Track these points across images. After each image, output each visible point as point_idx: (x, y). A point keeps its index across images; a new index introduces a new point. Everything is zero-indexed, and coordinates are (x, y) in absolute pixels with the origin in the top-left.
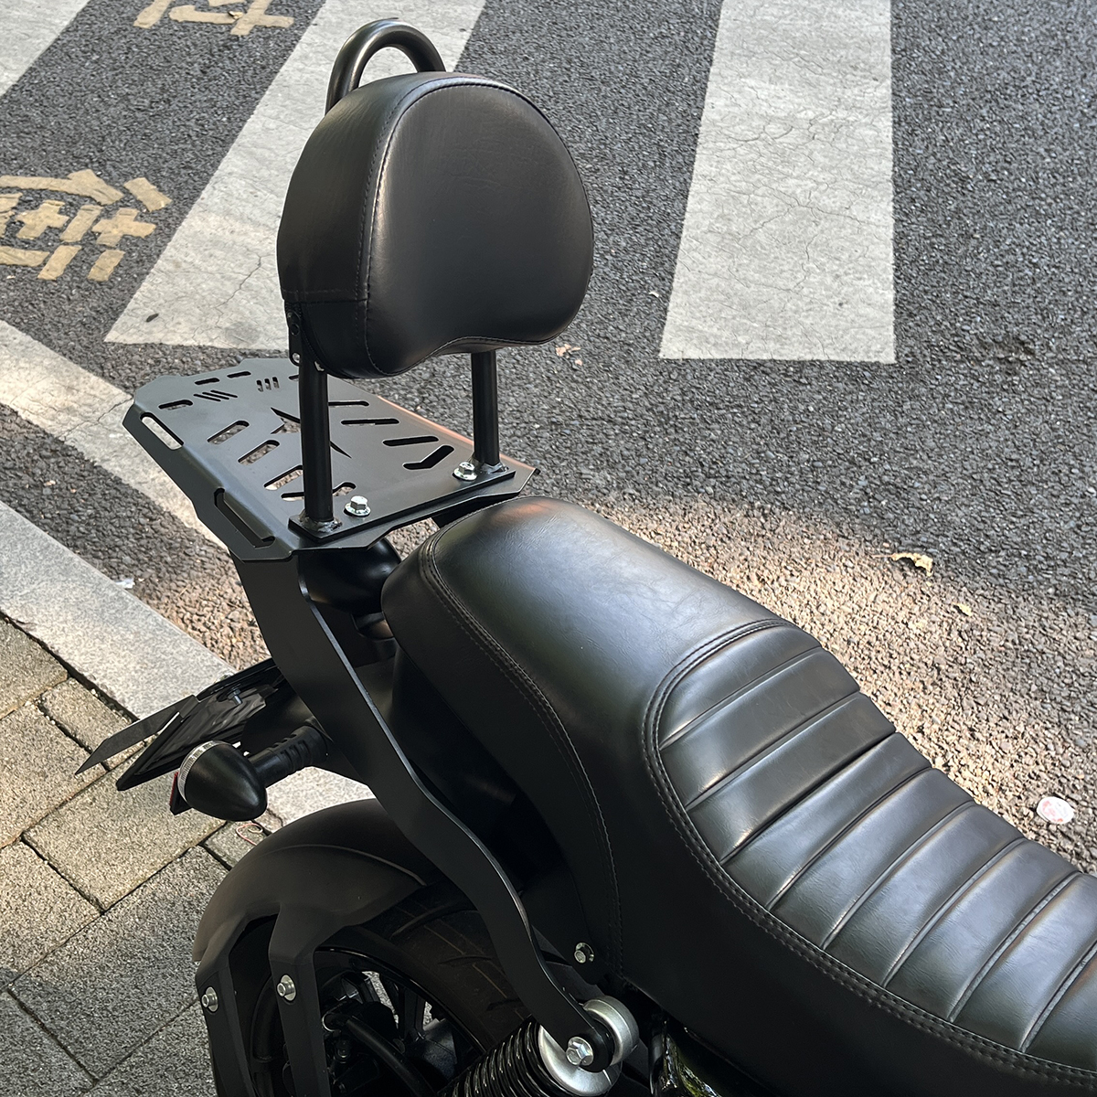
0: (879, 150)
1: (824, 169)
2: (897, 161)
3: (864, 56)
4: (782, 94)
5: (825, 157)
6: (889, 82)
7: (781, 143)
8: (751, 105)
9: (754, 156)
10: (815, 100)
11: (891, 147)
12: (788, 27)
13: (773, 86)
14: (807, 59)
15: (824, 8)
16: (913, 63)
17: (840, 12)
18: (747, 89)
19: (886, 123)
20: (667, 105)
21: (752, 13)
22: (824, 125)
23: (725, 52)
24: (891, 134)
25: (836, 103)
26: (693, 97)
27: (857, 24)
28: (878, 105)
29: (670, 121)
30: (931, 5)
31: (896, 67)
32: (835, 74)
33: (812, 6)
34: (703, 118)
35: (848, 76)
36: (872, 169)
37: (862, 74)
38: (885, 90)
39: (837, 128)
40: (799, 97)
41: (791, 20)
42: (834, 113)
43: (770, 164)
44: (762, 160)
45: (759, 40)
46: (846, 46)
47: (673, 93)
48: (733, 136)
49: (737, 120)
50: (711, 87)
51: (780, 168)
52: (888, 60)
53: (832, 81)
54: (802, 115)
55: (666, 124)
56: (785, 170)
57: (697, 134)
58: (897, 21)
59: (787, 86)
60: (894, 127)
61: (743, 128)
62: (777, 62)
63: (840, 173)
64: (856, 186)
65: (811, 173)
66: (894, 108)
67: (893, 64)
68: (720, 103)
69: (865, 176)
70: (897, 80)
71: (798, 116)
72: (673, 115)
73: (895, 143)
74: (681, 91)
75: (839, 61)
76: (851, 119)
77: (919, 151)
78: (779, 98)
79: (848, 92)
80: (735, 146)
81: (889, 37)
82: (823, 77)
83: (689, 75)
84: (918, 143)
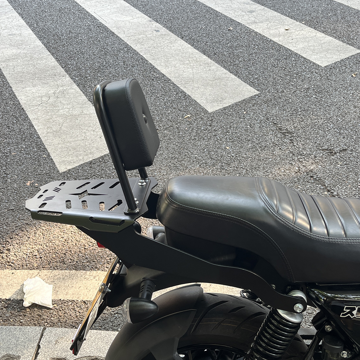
0: (79, 94)
1: (67, 104)
2: (86, 95)
3: (55, 71)
4: (40, 89)
5: (65, 101)
6: (67, 76)
7: (50, 102)
8: (33, 95)
9: (44, 108)
10: (50, 87)
11: (81, 92)
12: (27, 71)
13: (35, 88)
14: (39, 77)
15: (33, 62)
16: (70, 69)
17: (39, 62)
18: (28, 91)
19: (75, 86)
20: (7, 103)
21: (13, 70)
22: (58, 93)
23: (13, 83)
24: (79, 89)
25: (57, 86)
26: (13, 99)
27: (46, 64)
28: (69, 83)
29: (11, 107)
30: (64, 53)
31: (66, 71)
32: (51, 79)
33: (30, 63)
34: (21, 103)
35: (55, 78)
36: (81, 100)
37: (59, 76)
38: (68, 78)
39: (63, 92)
40: (45, 88)
41: (26, 68)
42: (58, 89)
43: (51, 109)
44: (48, 108)
45: (21, 77)
46: (48, 70)
47: (6, 100)
48: (34, 105)
49: (32, 100)
50: (16, 94)
51: (54, 108)
52: (63, 70)
53: (51, 81)
54: (50, 92)
55: (11, 109)
56: (57, 109)
57: (23, 108)
58: (57, 60)
59: (39, 86)
60: (78, 87)
61: (35, 102)
62: (31, 81)
63: (73, 104)
64: (80, 105)
65: (65, 107)
66: (75, 82)
67: (65, 70)
68: (23, 97)
69: (81, 102)
70: (70, 75)
71: (49, 93)
72: (11, 106)
73: (82, 91)
74: (8, 98)
75: (49, 75)
76: (65, 89)
77: (90, 91)
78: (39, 90)
79: (59, 82)
80: (37, 107)
81: (58, 64)
82: (48, 81)
83: (7, 93)
84: (88, 89)
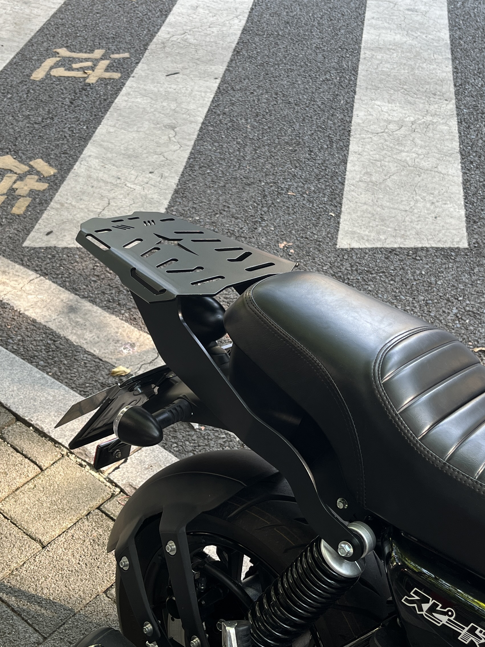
0: (451, 137)
1: (421, 147)
2: (461, 142)
3: (439, 88)
4: (395, 108)
5: (422, 141)
6: (454, 101)
7: (397, 134)
8: (379, 114)
9: (382, 141)
10: (414, 111)
11: (457, 135)
12: (397, 74)
13: (390, 105)
14: (408, 90)
15: (415, 64)
16: (466, 92)
17: (424, 65)
18: (376, 106)
19: (454, 123)
20: (332, 115)
21: (376, 67)
22: (420, 124)
23: (362, 87)
24: (457, 129)
25: (425, 113)
26: (346, 111)
27: (434, 72)
28: (449, 113)
29: (334, 124)
30: (474, 62)
31: (457, 93)
32: (424, 98)
33: (408, 63)
34: (353, 122)
35: (431, 99)
36: (448, 146)
37: (439, 97)
38: (452, 106)
39: (427, 126)
40: (405, 110)
41: (398, 70)
42: (425, 118)
43: (391, 145)
44: (388, 143)
45: (381, 81)
46: (429, 83)
47: (335, 109)
48: (370, 131)
49: (372, 123)
50: (356, 106)
51: (397, 147)
52: (452, 89)
53: (422, 101)
54: (407, 119)
55: (332, 126)
56: (400, 148)
57: (350, 131)
58: (456, 70)
59: (398, 104)
60: (458, 125)
61: (375, 126)
62: (392, 92)
63: (430, 149)
64: (440, 156)
65: (414, 149)
66: (458, 115)
67: (455, 92)
68: (361, 114)
69: (445, 151)
70: (458, 100)
71: (405, 120)
72: (336, 121)
73: (460, 133)
74: (339, 108)
75: (426, 91)
76: (435, 121)
77: (473, 137)
78: (394, 111)
79: (432, 107)
80: (371, 136)
81: (452, 78)
82: (417, 100)
83: (343, 100)
84: (473, 133)
